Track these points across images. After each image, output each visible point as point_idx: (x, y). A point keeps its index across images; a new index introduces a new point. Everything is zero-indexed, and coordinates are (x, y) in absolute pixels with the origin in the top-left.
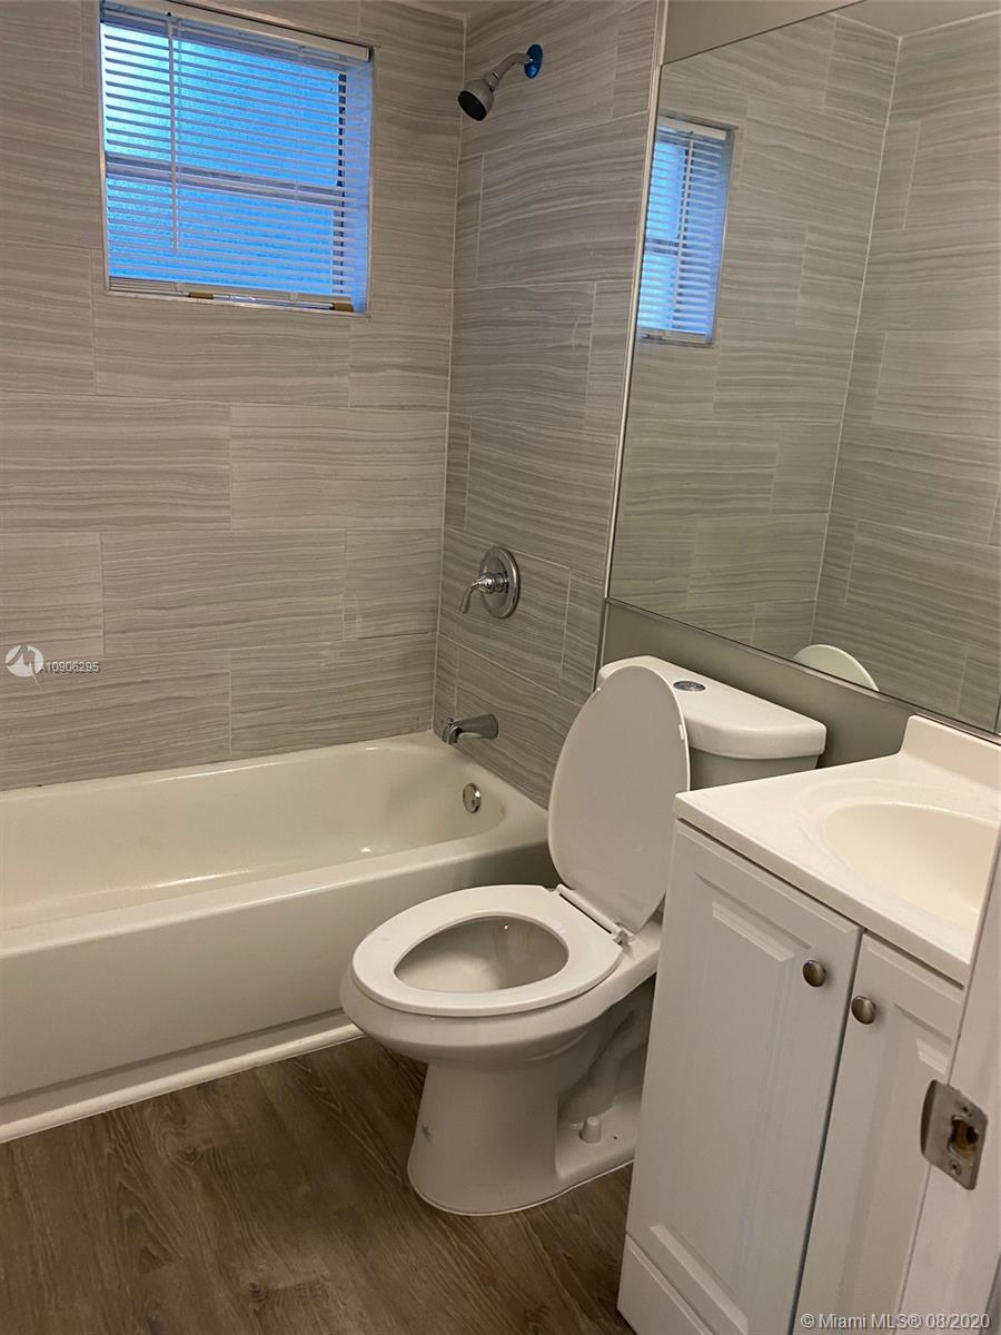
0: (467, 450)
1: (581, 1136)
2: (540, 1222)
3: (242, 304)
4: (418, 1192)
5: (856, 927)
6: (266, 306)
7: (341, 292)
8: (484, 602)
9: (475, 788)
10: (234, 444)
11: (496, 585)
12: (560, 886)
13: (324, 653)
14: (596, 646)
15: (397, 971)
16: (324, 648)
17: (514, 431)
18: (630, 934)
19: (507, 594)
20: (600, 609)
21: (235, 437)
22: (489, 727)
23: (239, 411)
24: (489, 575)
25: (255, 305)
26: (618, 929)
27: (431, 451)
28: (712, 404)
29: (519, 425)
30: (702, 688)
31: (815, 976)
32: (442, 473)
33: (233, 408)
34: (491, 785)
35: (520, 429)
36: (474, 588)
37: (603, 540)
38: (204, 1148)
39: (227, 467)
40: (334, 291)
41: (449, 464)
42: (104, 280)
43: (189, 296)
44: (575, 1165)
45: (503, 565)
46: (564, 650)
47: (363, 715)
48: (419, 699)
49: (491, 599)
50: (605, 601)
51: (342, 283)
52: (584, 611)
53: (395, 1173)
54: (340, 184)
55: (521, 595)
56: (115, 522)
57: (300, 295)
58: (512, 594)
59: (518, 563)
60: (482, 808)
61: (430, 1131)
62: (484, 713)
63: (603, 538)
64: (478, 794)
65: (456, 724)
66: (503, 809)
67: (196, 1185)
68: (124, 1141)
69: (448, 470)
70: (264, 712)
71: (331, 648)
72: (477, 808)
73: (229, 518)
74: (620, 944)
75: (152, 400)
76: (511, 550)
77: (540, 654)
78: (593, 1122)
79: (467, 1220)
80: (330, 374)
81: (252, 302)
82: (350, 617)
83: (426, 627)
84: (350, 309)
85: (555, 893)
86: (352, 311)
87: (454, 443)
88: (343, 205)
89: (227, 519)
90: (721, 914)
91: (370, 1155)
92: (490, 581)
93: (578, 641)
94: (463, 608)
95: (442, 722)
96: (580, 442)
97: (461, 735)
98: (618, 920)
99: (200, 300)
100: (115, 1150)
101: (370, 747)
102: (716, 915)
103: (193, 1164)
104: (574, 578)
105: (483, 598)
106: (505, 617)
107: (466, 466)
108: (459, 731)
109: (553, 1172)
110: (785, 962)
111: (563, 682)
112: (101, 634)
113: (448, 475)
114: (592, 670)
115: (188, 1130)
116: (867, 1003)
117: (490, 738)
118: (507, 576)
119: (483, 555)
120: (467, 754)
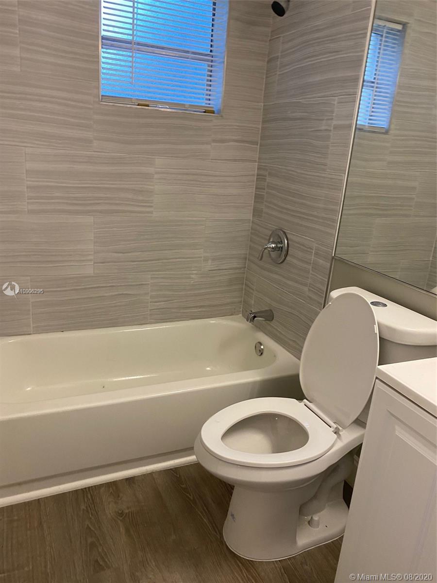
0: (265, 181)
1: (309, 523)
2: (287, 567)
3: (162, 109)
4: (228, 545)
6: (173, 110)
7: (209, 104)
8: (270, 255)
9: (261, 344)
10: (156, 176)
11: (276, 247)
12: (305, 400)
13: (193, 276)
14: (327, 280)
15: (222, 439)
16: (193, 274)
17: (291, 172)
19: (282, 253)
20: (330, 262)
21: (157, 173)
22: (269, 316)
23: (159, 161)
24: (273, 242)
25: (168, 110)
26: (335, 426)
27: (248, 182)
28: (386, 162)
29: (293, 169)
30: (385, 305)
32: (253, 192)
33: (157, 160)
34: (269, 343)
35: (293, 171)
36: (266, 248)
37: (334, 227)
38: (127, 511)
39: (152, 187)
40: (206, 104)
41: (256, 188)
42: (99, 96)
43: (138, 105)
44: (306, 539)
45: (280, 238)
46: (309, 281)
47: (210, 306)
48: (236, 300)
49: (273, 254)
50: (333, 258)
51: (209, 100)
52: (321, 262)
53: (217, 533)
54: (211, 51)
55: (289, 253)
56: (101, 212)
57: (190, 105)
58: (284, 253)
59: (288, 237)
60: (264, 354)
61: (235, 516)
62: (267, 309)
64: (262, 347)
65: (253, 313)
66: (275, 356)
67: (122, 530)
68: (91, 503)
69: (255, 191)
70: (164, 303)
71: (196, 274)
72: (262, 353)
73: (152, 211)
74: (335, 433)
75: (119, 154)
76: (285, 231)
77: (297, 282)
78: (316, 518)
79: (252, 563)
80: (203, 143)
81: (167, 108)
82: (206, 260)
83: (241, 266)
84: (213, 112)
85: (302, 404)
86: (214, 113)
87: (259, 178)
88: (212, 61)
89: (151, 212)
91: (205, 522)
92: (273, 245)
93: (317, 277)
94: (260, 258)
95: (247, 311)
96: (324, 178)
97: (256, 319)
99: (143, 107)
100: (87, 507)
101: (212, 321)
103: (121, 519)
104: (317, 245)
105: (269, 253)
106: (280, 263)
107: (264, 189)
108: (255, 317)
109: (295, 542)
112: (93, 263)
113: (255, 193)
115: (120, 501)
117: (269, 321)
118: (282, 243)
119: (271, 232)
120: (257, 328)
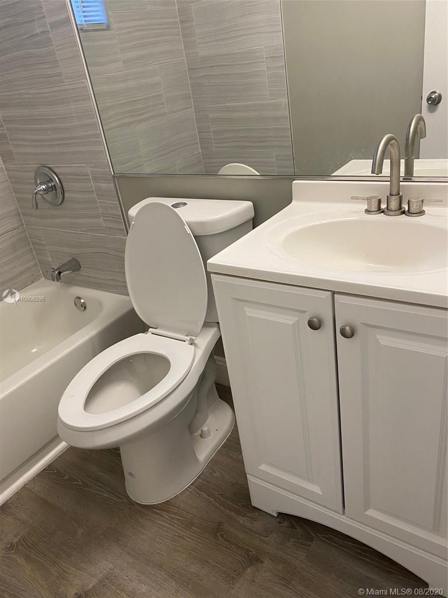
1: (201, 436)
2: (202, 486)
4: (138, 502)
5: (330, 293)
8: (45, 199)
9: (80, 298)
11: (48, 188)
12: (150, 329)
14: (118, 203)
15: (85, 410)
17: (24, 96)
18: (194, 338)
19: (57, 191)
20: (113, 182)
22: (75, 265)
24: (42, 184)
26: (188, 338)
28: (121, 62)
29: (25, 91)
30: (185, 204)
31: (314, 325)
34: (87, 294)
35: (26, 94)
36: (36, 194)
37: (100, 143)
38: (16, 540)
44: (205, 450)
45: (48, 176)
46: (101, 211)
48: (29, 265)
49: (49, 197)
50: (114, 177)
52: (104, 185)
53: (122, 499)
55: (65, 189)
58: (59, 190)
59: (55, 171)
60: (88, 307)
61: (133, 473)
62: (69, 259)
63: (100, 141)
64: (82, 301)
65: (56, 270)
66: (100, 304)
67: (21, 560)
72: (85, 307)
74: (191, 344)
76: (48, 165)
77: (87, 217)
78: (205, 429)
79: (167, 503)
83: (17, 225)
85: (149, 334)
90: (251, 312)
91: (106, 497)
92: (44, 187)
93: (107, 203)
94: (35, 207)
95: (47, 272)
96: (66, 90)
97: (62, 274)
98: (186, 334)
102: (249, 314)
103: (14, 551)
104: (91, 169)
105: (43, 198)
106: (61, 204)
108: (60, 273)
109: (197, 460)
110: (294, 324)
111: (106, 227)
114: (120, 216)
116: (347, 328)
117: (77, 270)
118: (52, 181)
119: (34, 173)
120: (68, 283)
